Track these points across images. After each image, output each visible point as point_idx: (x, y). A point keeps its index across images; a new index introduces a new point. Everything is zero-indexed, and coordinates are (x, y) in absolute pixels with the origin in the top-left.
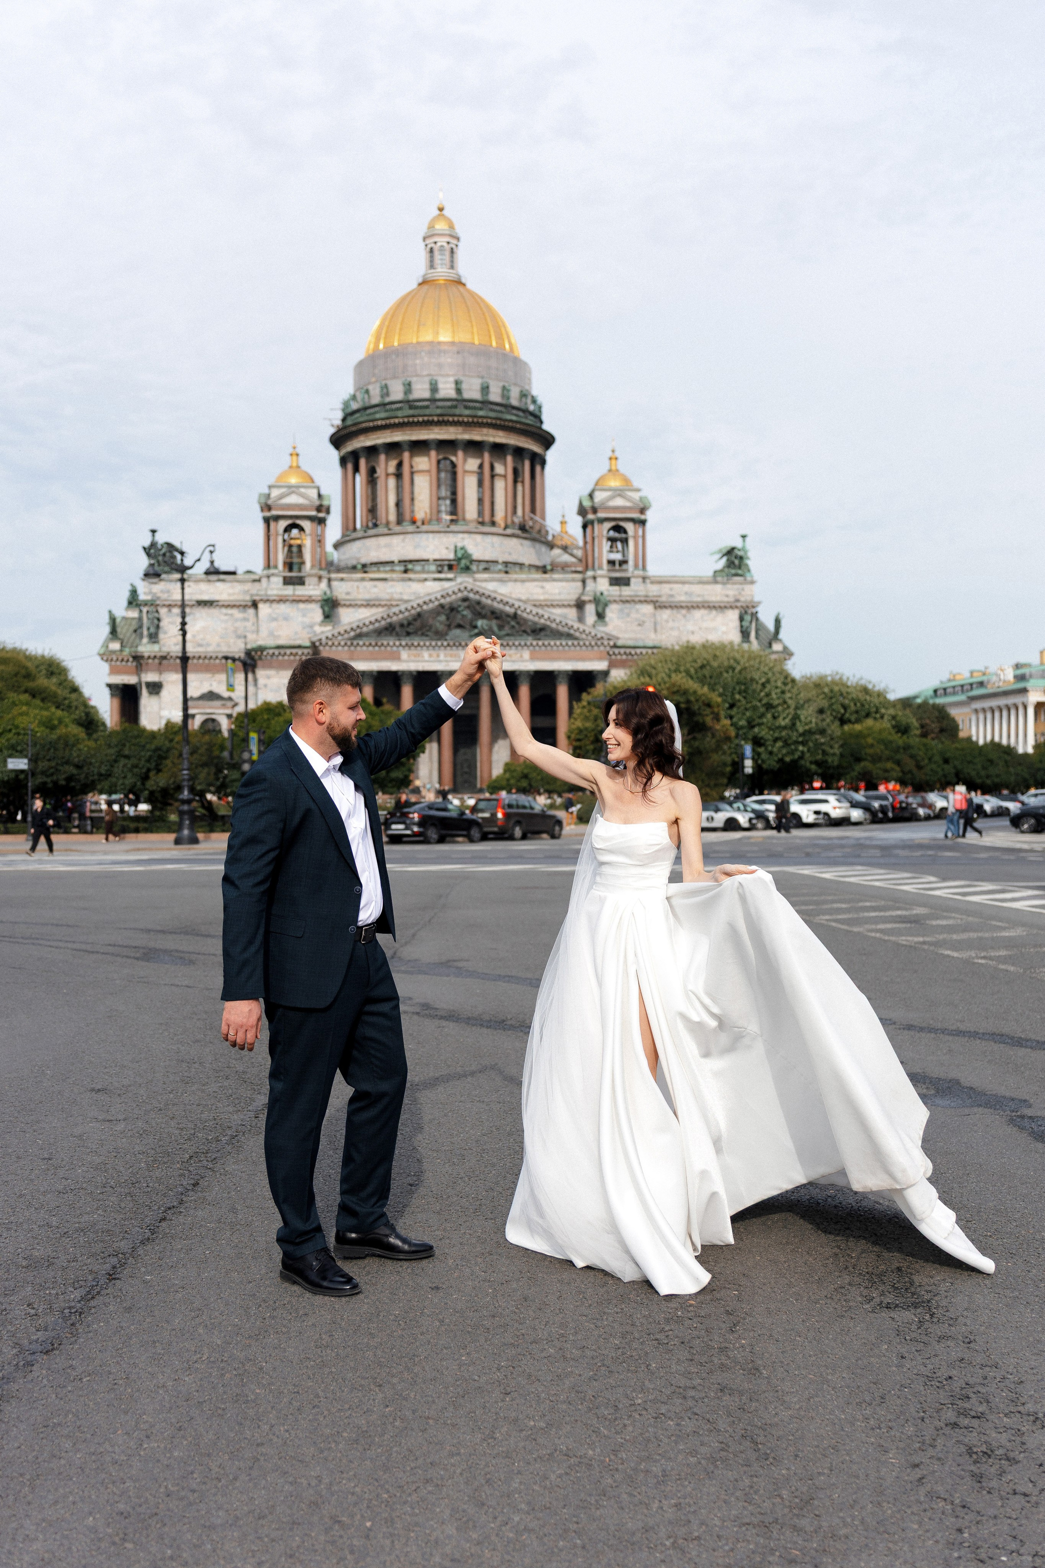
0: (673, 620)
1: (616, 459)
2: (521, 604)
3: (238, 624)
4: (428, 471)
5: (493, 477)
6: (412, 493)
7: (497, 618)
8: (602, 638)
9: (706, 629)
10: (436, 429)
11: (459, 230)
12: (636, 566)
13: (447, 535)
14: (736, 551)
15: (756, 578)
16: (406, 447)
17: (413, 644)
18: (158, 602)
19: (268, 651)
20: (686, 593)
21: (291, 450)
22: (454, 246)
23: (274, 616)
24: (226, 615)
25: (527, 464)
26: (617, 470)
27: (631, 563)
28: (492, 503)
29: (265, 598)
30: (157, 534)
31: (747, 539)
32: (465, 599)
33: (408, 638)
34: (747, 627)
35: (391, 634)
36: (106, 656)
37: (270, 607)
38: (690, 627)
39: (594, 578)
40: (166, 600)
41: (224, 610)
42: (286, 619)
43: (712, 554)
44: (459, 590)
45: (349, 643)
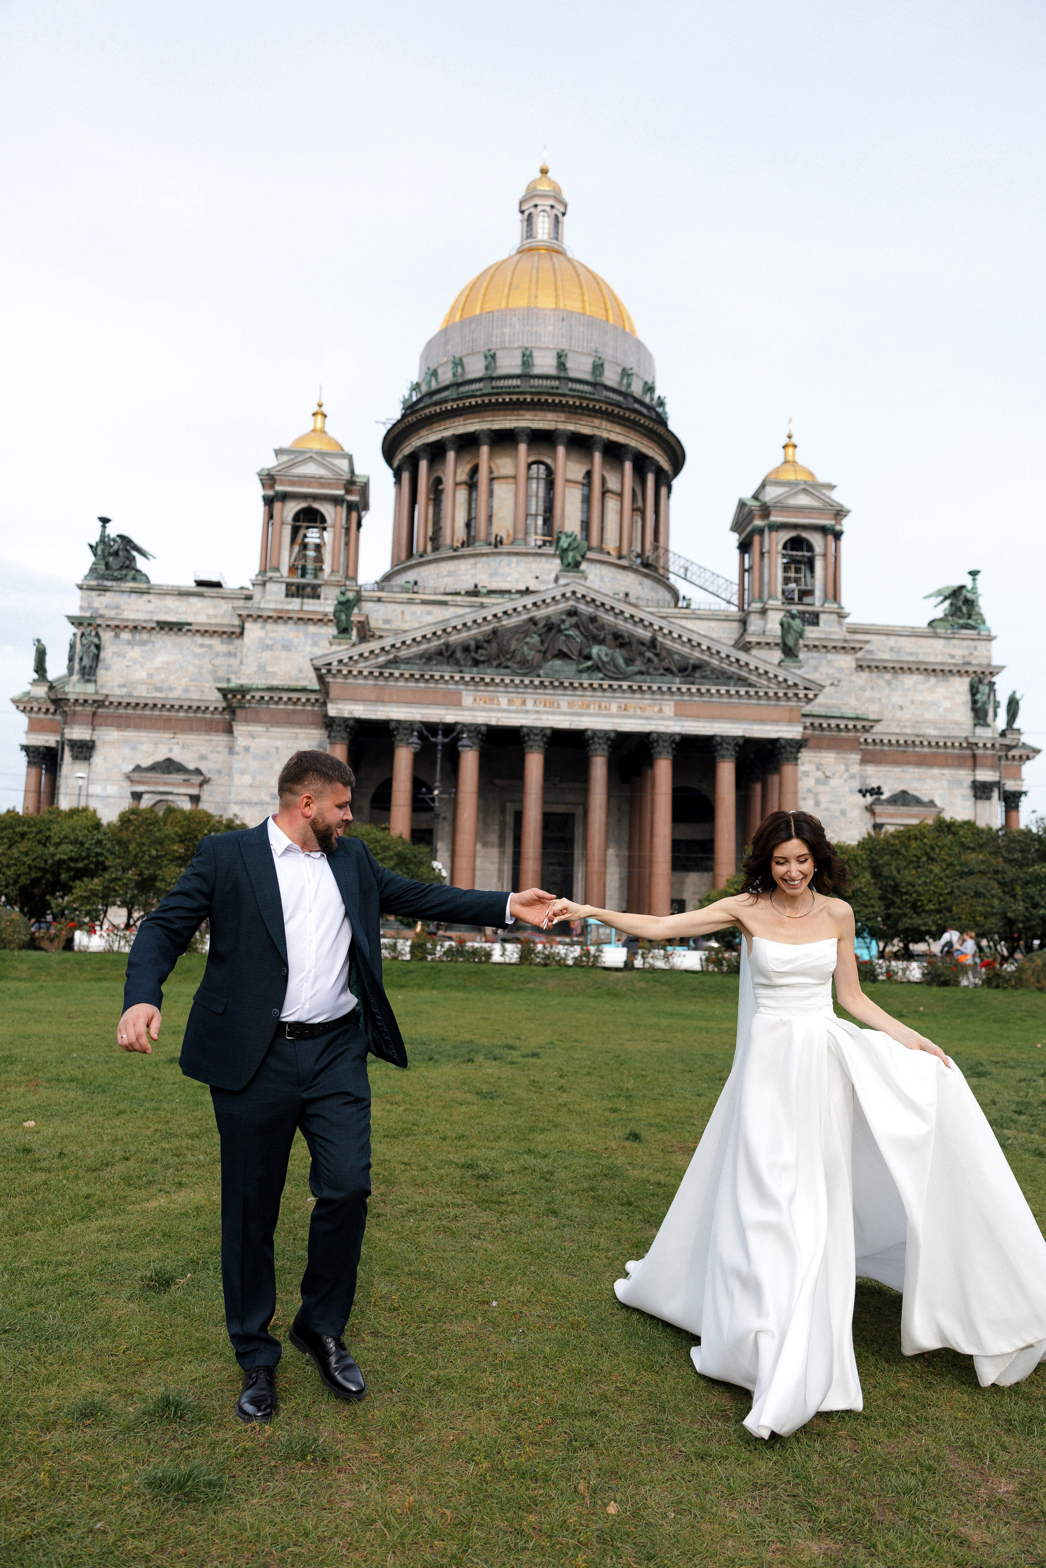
0: (872, 688)
1: (795, 446)
2: (663, 623)
3: (219, 661)
4: (515, 477)
5: (604, 493)
6: (490, 507)
7: (622, 645)
8: (796, 685)
9: (922, 703)
10: (529, 415)
11: (566, 196)
12: (826, 599)
13: (538, 559)
14: (964, 592)
15: (993, 633)
16: (484, 439)
17: (482, 679)
18: (99, 621)
19: (252, 694)
20: (892, 649)
21: (315, 409)
22: (560, 215)
23: (268, 642)
24: (202, 646)
25: (650, 479)
26: (794, 463)
27: (818, 593)
28: (602, 529)
29: (255, 613)
30: (108, 525)
31: (979, 577)
32: (572, 613)
33: (475, 669)
34: (984, 703)
35: (448, 663)
36: (24, 704)
37: (263, 628)
38: (897, 699)
39: (763, 612)
40: (112, 619)
41: (199, 640)
42: (287, 648)
43: (930, 596)
44: (563, 595)
45: (376, 674)
